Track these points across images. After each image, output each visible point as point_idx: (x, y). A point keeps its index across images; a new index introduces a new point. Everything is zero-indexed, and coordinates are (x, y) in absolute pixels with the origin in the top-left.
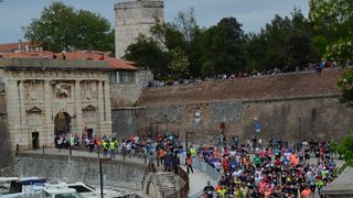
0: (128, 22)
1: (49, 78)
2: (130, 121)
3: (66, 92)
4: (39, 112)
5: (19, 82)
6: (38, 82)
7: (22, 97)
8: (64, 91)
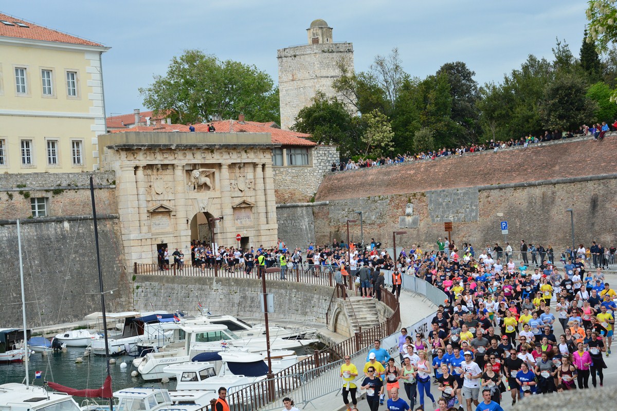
0: (299, 75)
1: (181, 160)
2: (305, 223)
3: (208, 181)
4: (167, 212)
5: (136, 168)
6: (165, 167)
7: (142, 190)
8: (204, 179)
